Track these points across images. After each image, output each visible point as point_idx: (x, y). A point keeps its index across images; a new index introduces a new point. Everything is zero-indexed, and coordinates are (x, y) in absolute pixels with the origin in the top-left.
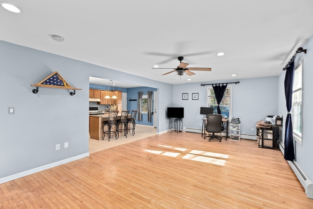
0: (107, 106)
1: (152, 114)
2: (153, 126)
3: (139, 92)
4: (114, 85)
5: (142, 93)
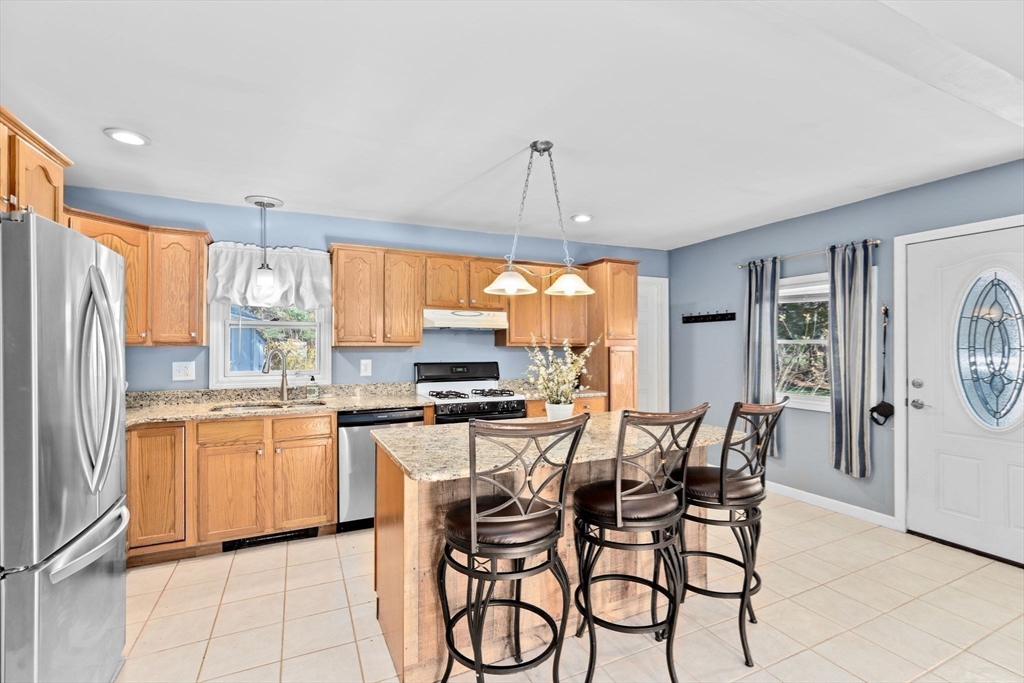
1: (881, 419)
2: (891, 513)
3: (754, 263)
4: (582, 219)
5: (778, 261)
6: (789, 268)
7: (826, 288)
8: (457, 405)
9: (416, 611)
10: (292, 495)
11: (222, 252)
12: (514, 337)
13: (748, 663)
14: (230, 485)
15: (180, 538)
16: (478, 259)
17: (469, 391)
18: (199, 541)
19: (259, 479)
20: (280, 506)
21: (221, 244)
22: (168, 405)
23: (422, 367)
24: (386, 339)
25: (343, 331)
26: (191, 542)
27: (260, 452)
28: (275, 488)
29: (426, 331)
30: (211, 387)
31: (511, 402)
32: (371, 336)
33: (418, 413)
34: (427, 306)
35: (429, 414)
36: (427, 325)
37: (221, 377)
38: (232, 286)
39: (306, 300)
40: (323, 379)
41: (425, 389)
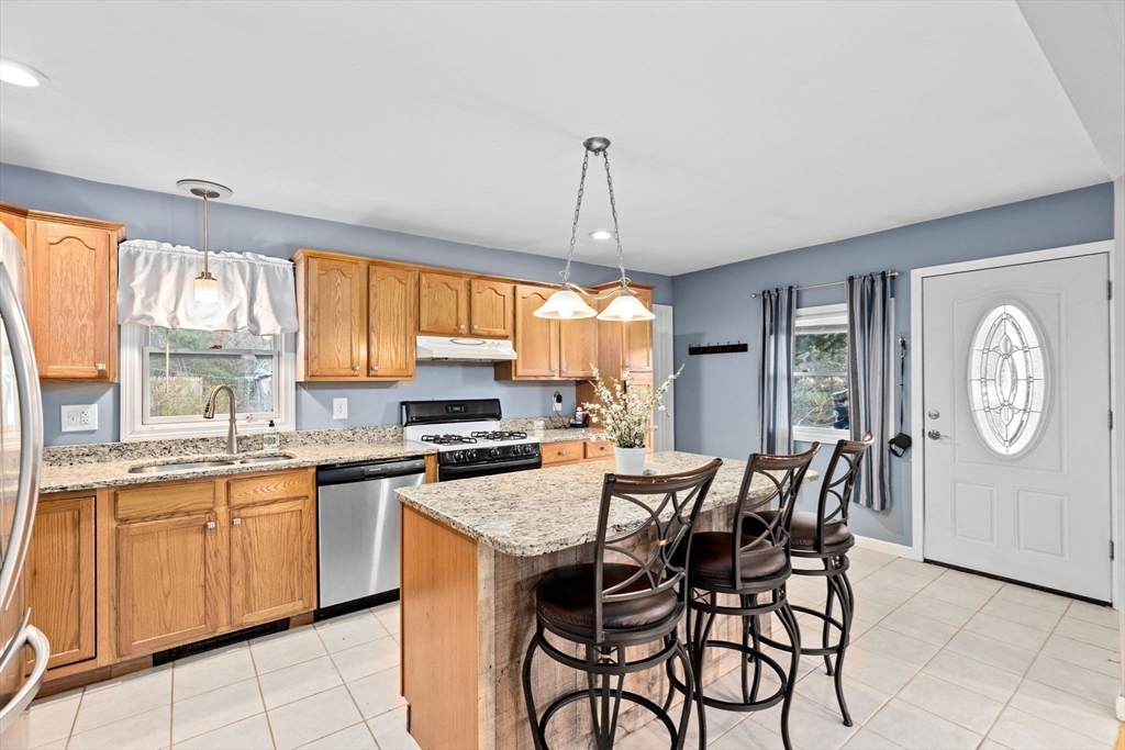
0: (554, 389)
1: (900, 451)
2: (909, 543)
3: (769, 292)
4: (602, 236)
5: (794, 291)
6: (805, 298)
7: (844, 319)
8: (465, 451)
9: (492, 721)
10: (256, 579)
11: (138, 253)
12: (522, 371)
13: (847, 722)
14: (166, 572)
15: (87, 655)
16: (481, 278)
17: (471, 434)
18: (119, 655)
19: (209, 561)
20: (239, 595)
21: (137, 243)
22: (55, 467)
23: (412, 407)
24: (372, 373)
25: (316, 362)
26: (105, 659)
27: (211, 525)
28: (231, 571)
29: (420, 363)
30: (124, 439)
31: (525, 446)
32: (353, 369)
33: (418, 463)
34: (419, 330)
35: (432, 465)
36: (422, 355)
37: (139, 426)
38: (155, 301)
39: (261, 323)
40: (286, 425)
41: (415, 433)
